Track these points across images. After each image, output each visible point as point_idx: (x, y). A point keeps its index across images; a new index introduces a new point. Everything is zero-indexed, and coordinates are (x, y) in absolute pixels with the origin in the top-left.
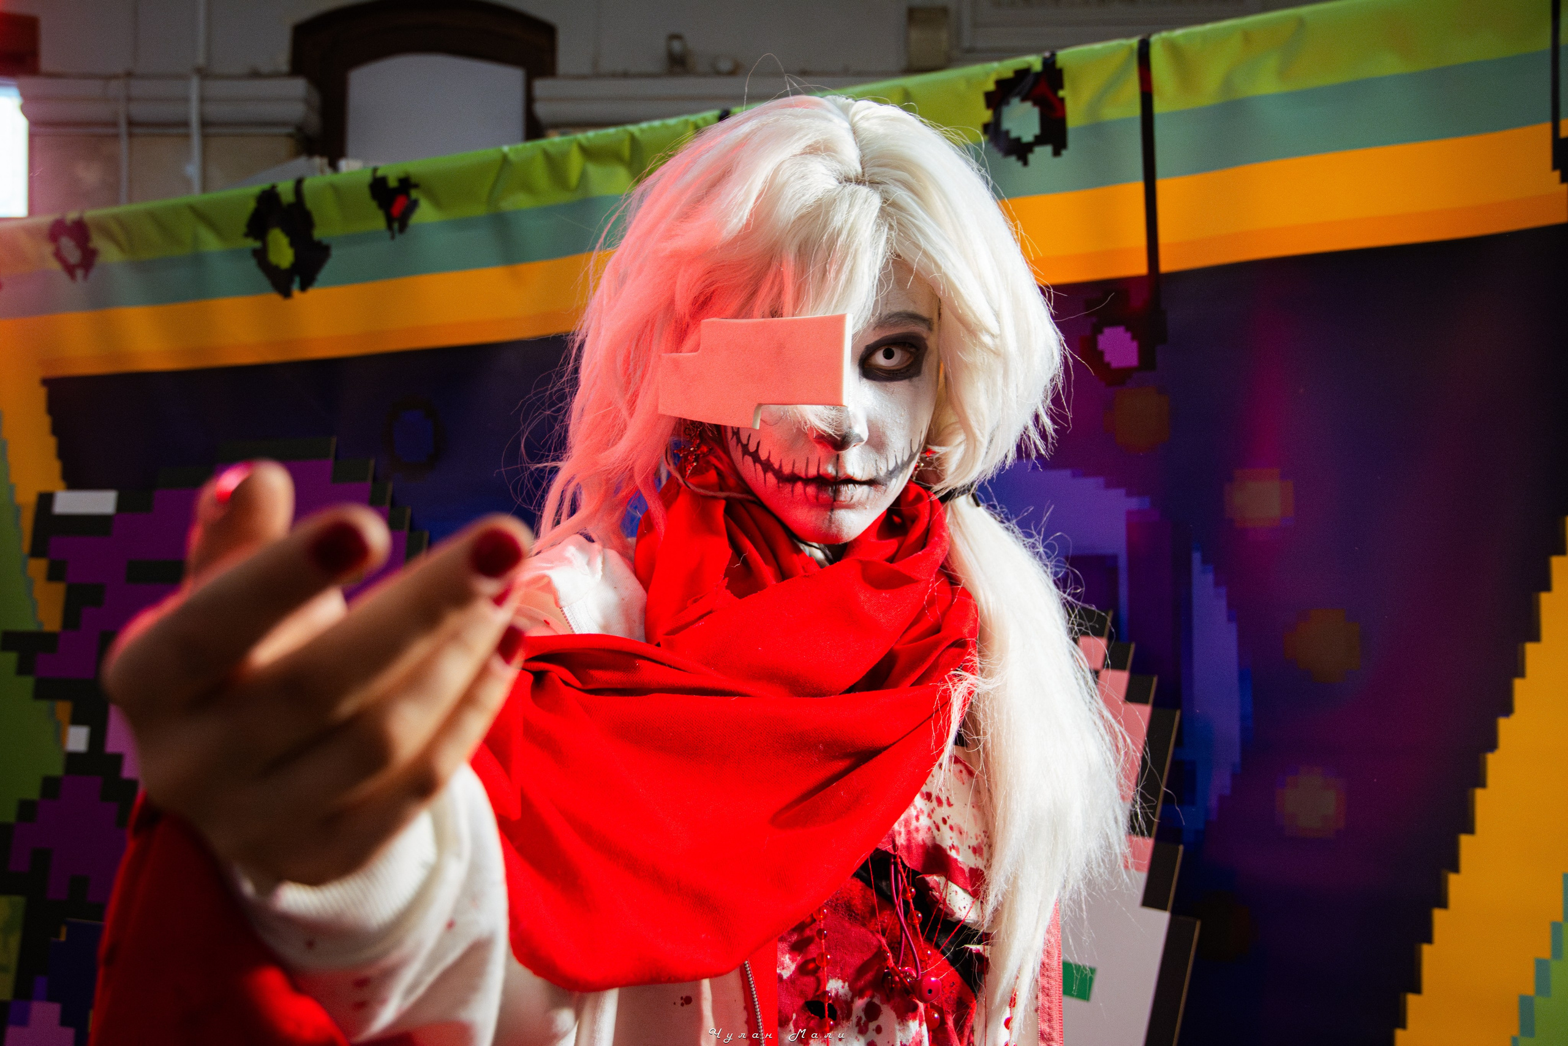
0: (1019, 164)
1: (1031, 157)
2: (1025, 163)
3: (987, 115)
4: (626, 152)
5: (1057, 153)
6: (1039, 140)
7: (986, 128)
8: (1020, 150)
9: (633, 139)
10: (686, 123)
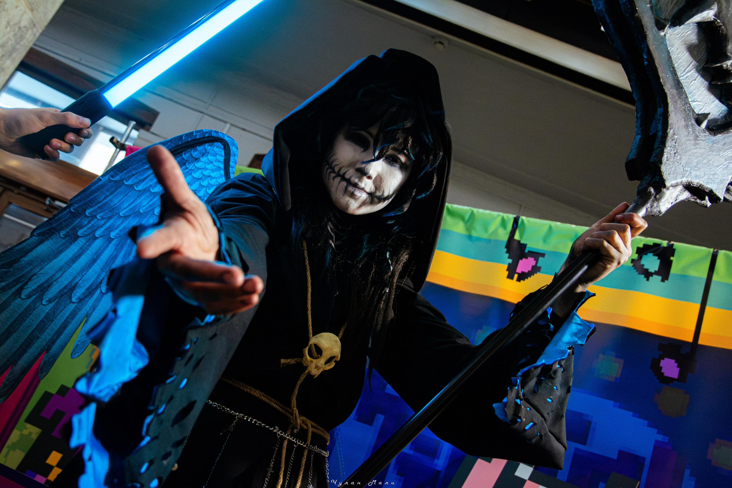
0: (645, 279)
1: (651, 278)
2: (648, 280)
3: (636, 256)
4: (467, 217)
5: (663, 280)
6: (656, 273)
7: (633, 261)
8: (648, 274)
9: (472, 212)
10: (499, 215)
